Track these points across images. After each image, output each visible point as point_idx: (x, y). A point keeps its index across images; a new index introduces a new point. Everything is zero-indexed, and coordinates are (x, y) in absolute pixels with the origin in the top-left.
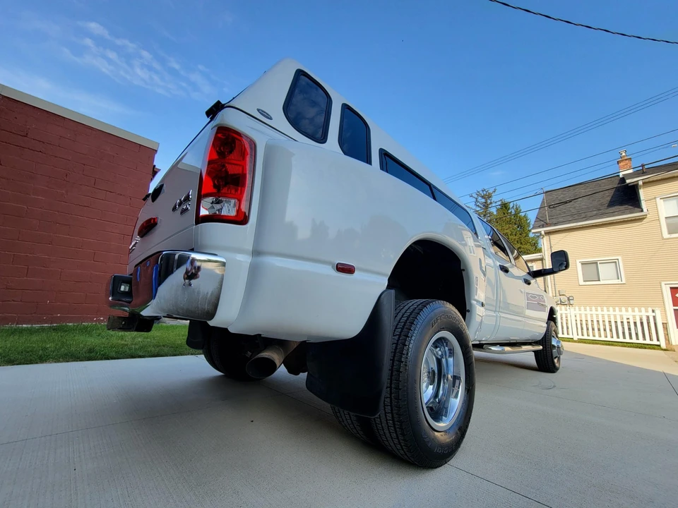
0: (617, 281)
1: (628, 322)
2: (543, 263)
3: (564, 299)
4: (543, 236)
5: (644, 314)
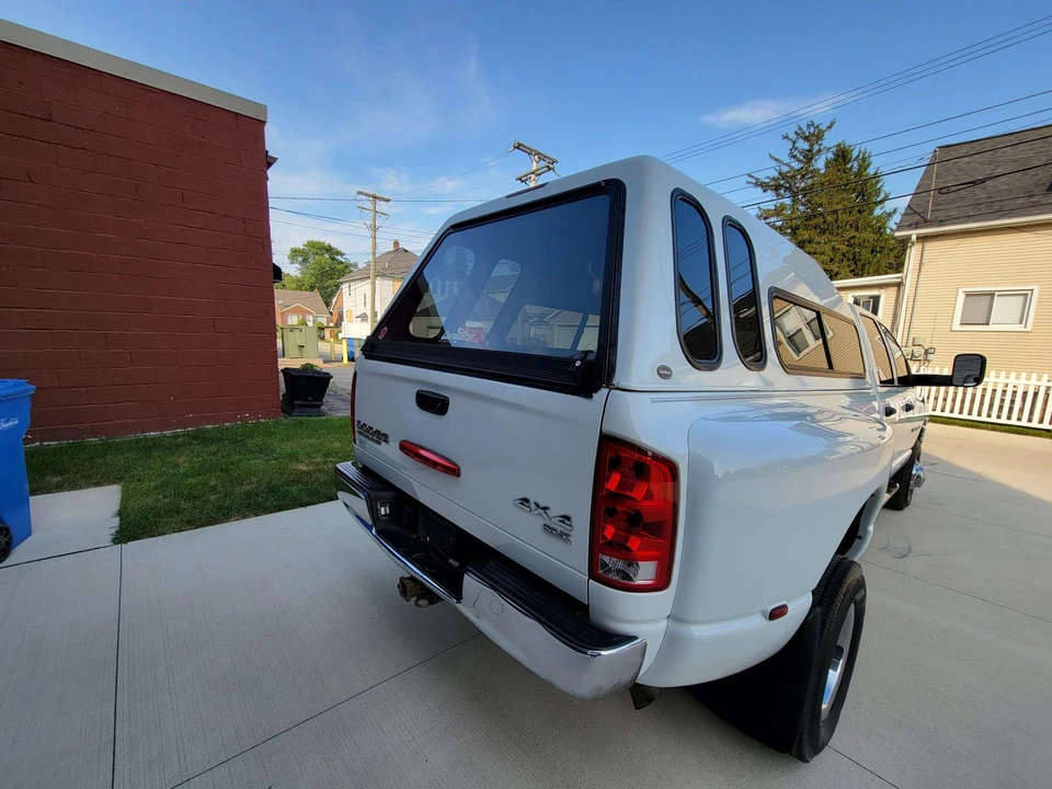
0: (1021, 328)
1: (1015, 392)
2: (899, 291)
3: (919, 351)
4: (913, 244)
5: (1044, 384)
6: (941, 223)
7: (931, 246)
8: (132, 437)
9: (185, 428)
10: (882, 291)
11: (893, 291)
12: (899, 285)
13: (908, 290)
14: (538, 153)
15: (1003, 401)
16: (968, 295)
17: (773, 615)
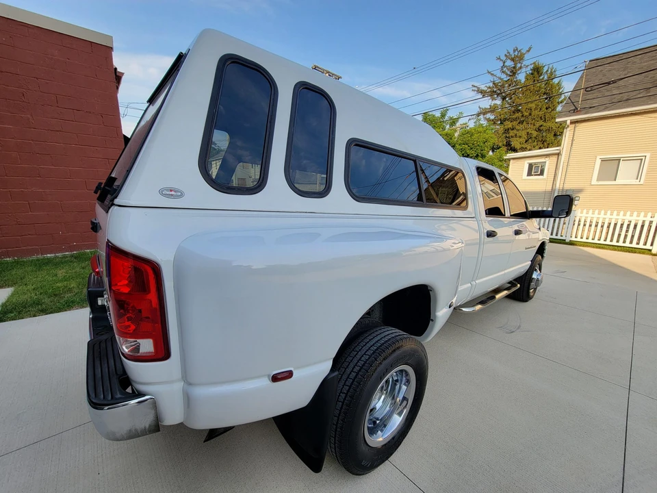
0: (637, 182)
1: (629, 225)
2: (558, 158)
5: (648, 219)
6: (587, 111)
7: (580, 128)
8: (34, 257)
9: (71, 251)
10: (547, 159)
11: (554, 159)
12: (558, 154)
13: (563, 158)
14: (328, 72)
15: (621, 230)
16: (603, 160)
17: (275, 378)
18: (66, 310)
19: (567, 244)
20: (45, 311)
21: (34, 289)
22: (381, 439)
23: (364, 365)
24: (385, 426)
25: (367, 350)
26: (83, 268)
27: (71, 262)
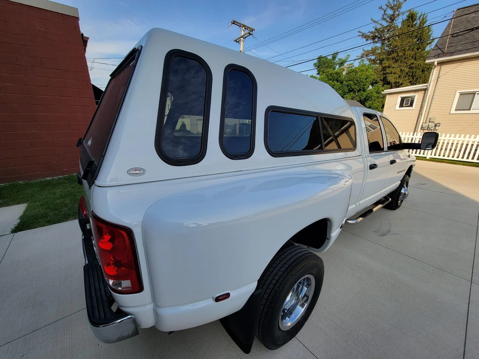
2: (425, 93)
3: (432, 125)
4: (435, 67)
6: (452, 54)
7: (445, 68)
8: (38, 180)
9: (63, 175)
10: (416, 94)
11: (422, 93)
12: (425, 90)
13: (430, 93)
14: (244, 26)
15: (471, 149)
16: (461, 94)
17: (218, 299)
18: (64, 221)
19: (427, 160)
20: (51, 222)
21: (41, 205)
22: (289, 324)
23: (279, 279)
24: (291, 314)
25: (281, 267)
26: (73, 188)
27: (64, 183)
